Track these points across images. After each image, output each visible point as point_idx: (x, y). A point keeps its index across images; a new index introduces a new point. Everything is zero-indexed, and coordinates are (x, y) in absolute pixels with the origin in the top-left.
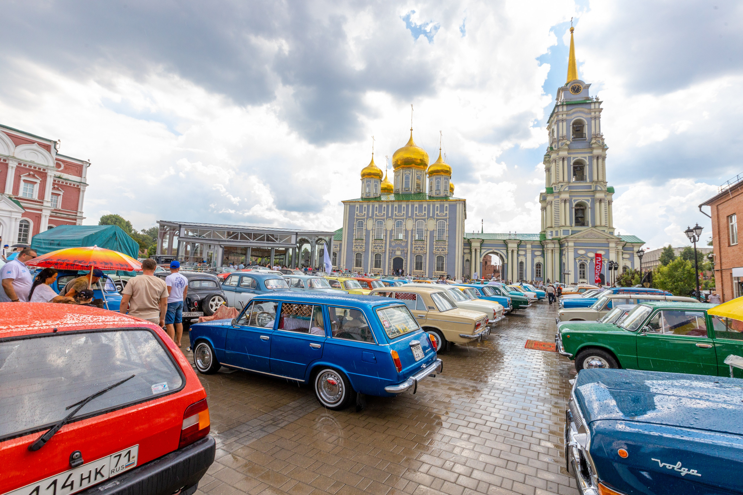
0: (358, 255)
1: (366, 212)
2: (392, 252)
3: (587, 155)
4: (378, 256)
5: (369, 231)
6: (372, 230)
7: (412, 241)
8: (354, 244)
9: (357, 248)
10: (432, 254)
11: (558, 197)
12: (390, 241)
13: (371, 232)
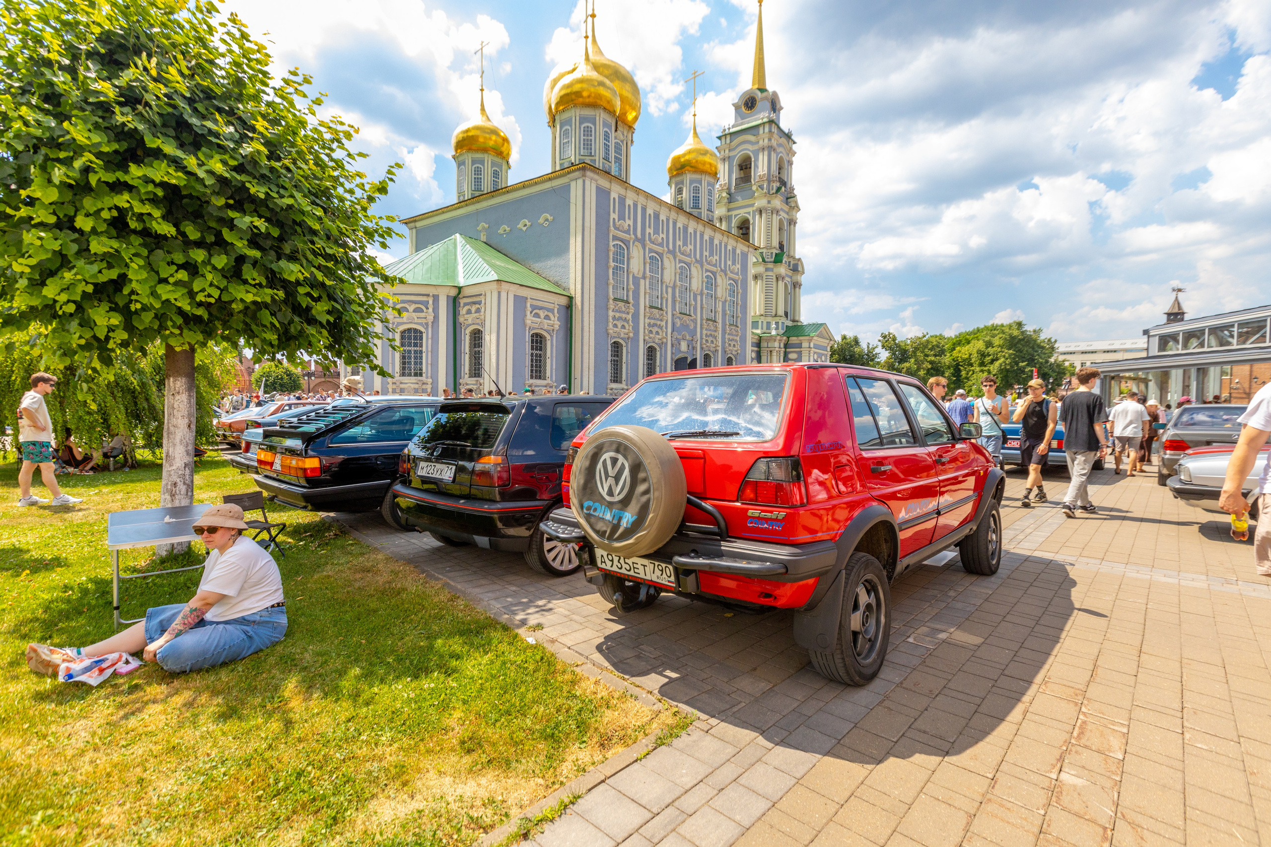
0: (617, 347)
1: (631, 222)
2: (675, 345)
3: (786, 216)
4: (651, 352)
5: (639, 279)
6: (644, 278)
7: (702, 319)
8: (611, 314)
9: (615, 326)
10: (724, 352)
11: (772, 270)
12: (673, 315)
13: (642, 281)
